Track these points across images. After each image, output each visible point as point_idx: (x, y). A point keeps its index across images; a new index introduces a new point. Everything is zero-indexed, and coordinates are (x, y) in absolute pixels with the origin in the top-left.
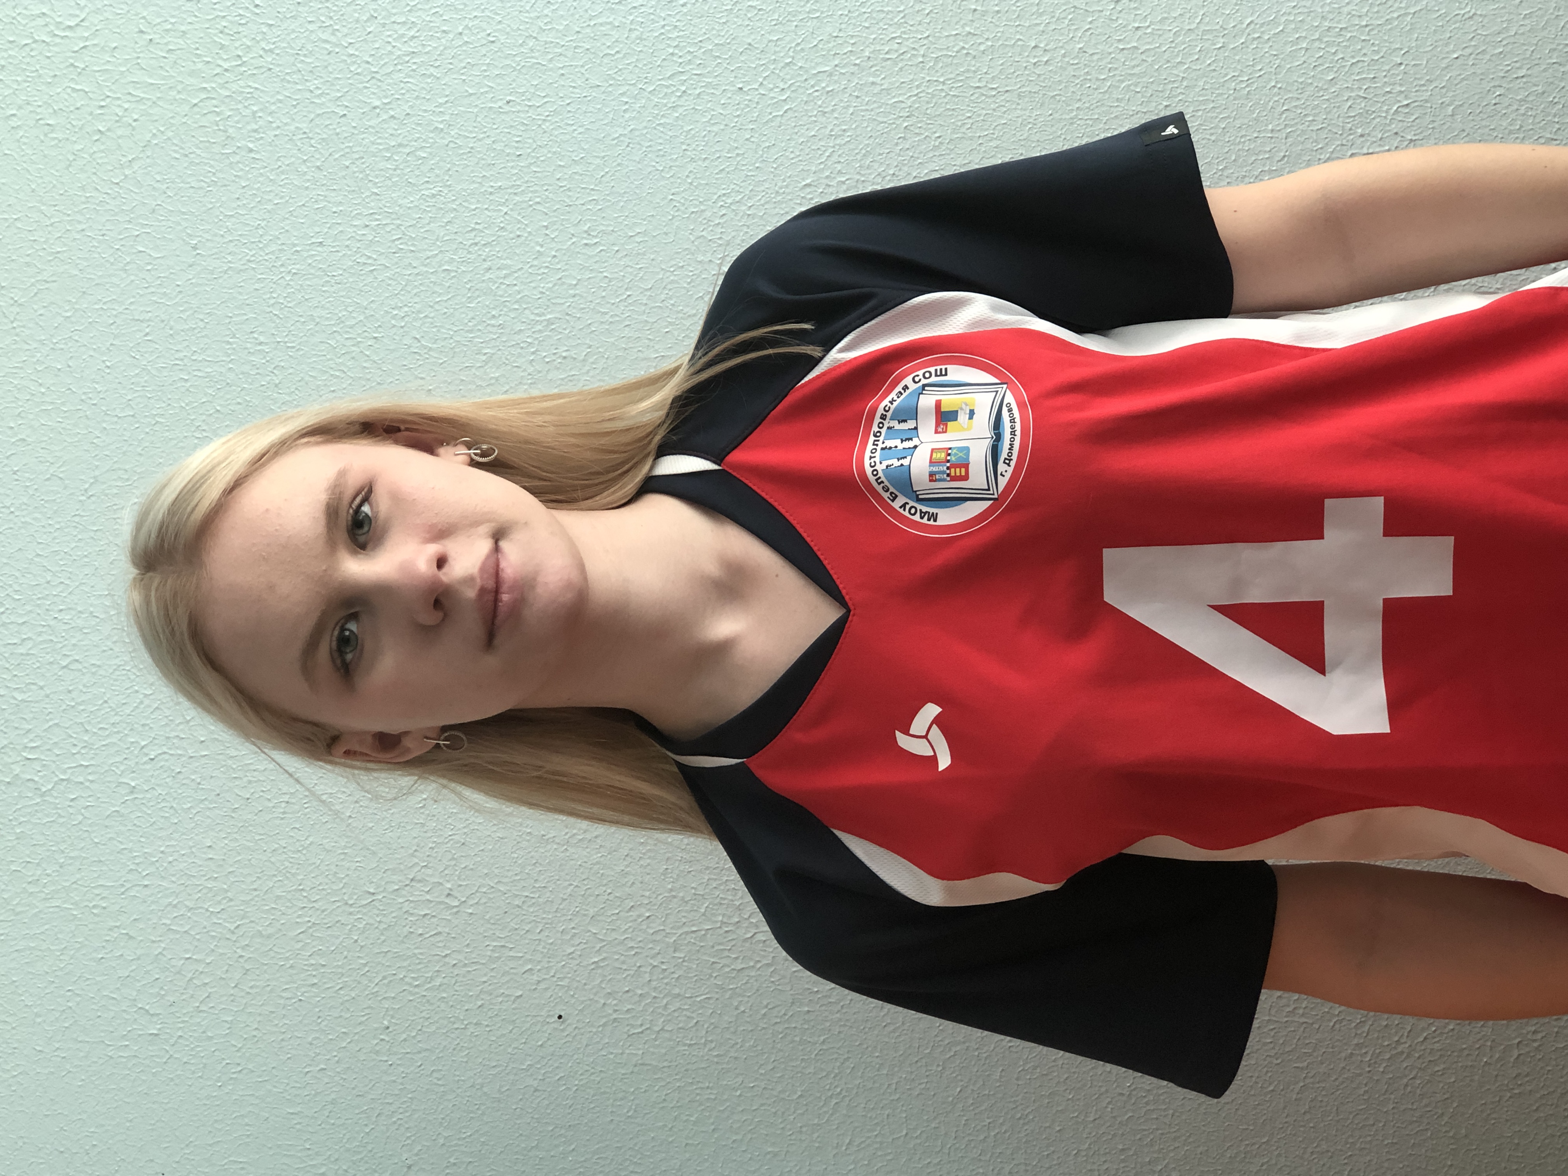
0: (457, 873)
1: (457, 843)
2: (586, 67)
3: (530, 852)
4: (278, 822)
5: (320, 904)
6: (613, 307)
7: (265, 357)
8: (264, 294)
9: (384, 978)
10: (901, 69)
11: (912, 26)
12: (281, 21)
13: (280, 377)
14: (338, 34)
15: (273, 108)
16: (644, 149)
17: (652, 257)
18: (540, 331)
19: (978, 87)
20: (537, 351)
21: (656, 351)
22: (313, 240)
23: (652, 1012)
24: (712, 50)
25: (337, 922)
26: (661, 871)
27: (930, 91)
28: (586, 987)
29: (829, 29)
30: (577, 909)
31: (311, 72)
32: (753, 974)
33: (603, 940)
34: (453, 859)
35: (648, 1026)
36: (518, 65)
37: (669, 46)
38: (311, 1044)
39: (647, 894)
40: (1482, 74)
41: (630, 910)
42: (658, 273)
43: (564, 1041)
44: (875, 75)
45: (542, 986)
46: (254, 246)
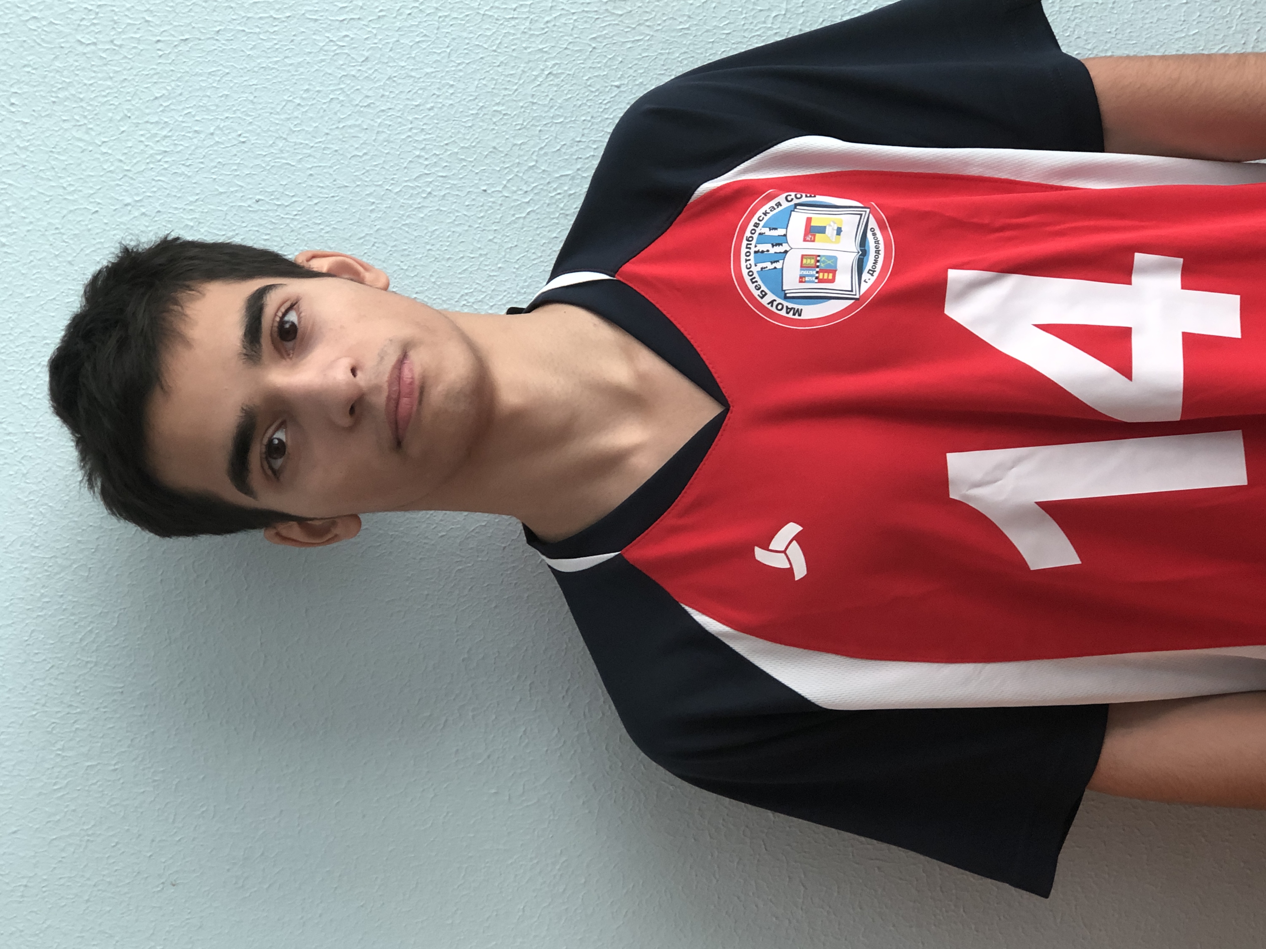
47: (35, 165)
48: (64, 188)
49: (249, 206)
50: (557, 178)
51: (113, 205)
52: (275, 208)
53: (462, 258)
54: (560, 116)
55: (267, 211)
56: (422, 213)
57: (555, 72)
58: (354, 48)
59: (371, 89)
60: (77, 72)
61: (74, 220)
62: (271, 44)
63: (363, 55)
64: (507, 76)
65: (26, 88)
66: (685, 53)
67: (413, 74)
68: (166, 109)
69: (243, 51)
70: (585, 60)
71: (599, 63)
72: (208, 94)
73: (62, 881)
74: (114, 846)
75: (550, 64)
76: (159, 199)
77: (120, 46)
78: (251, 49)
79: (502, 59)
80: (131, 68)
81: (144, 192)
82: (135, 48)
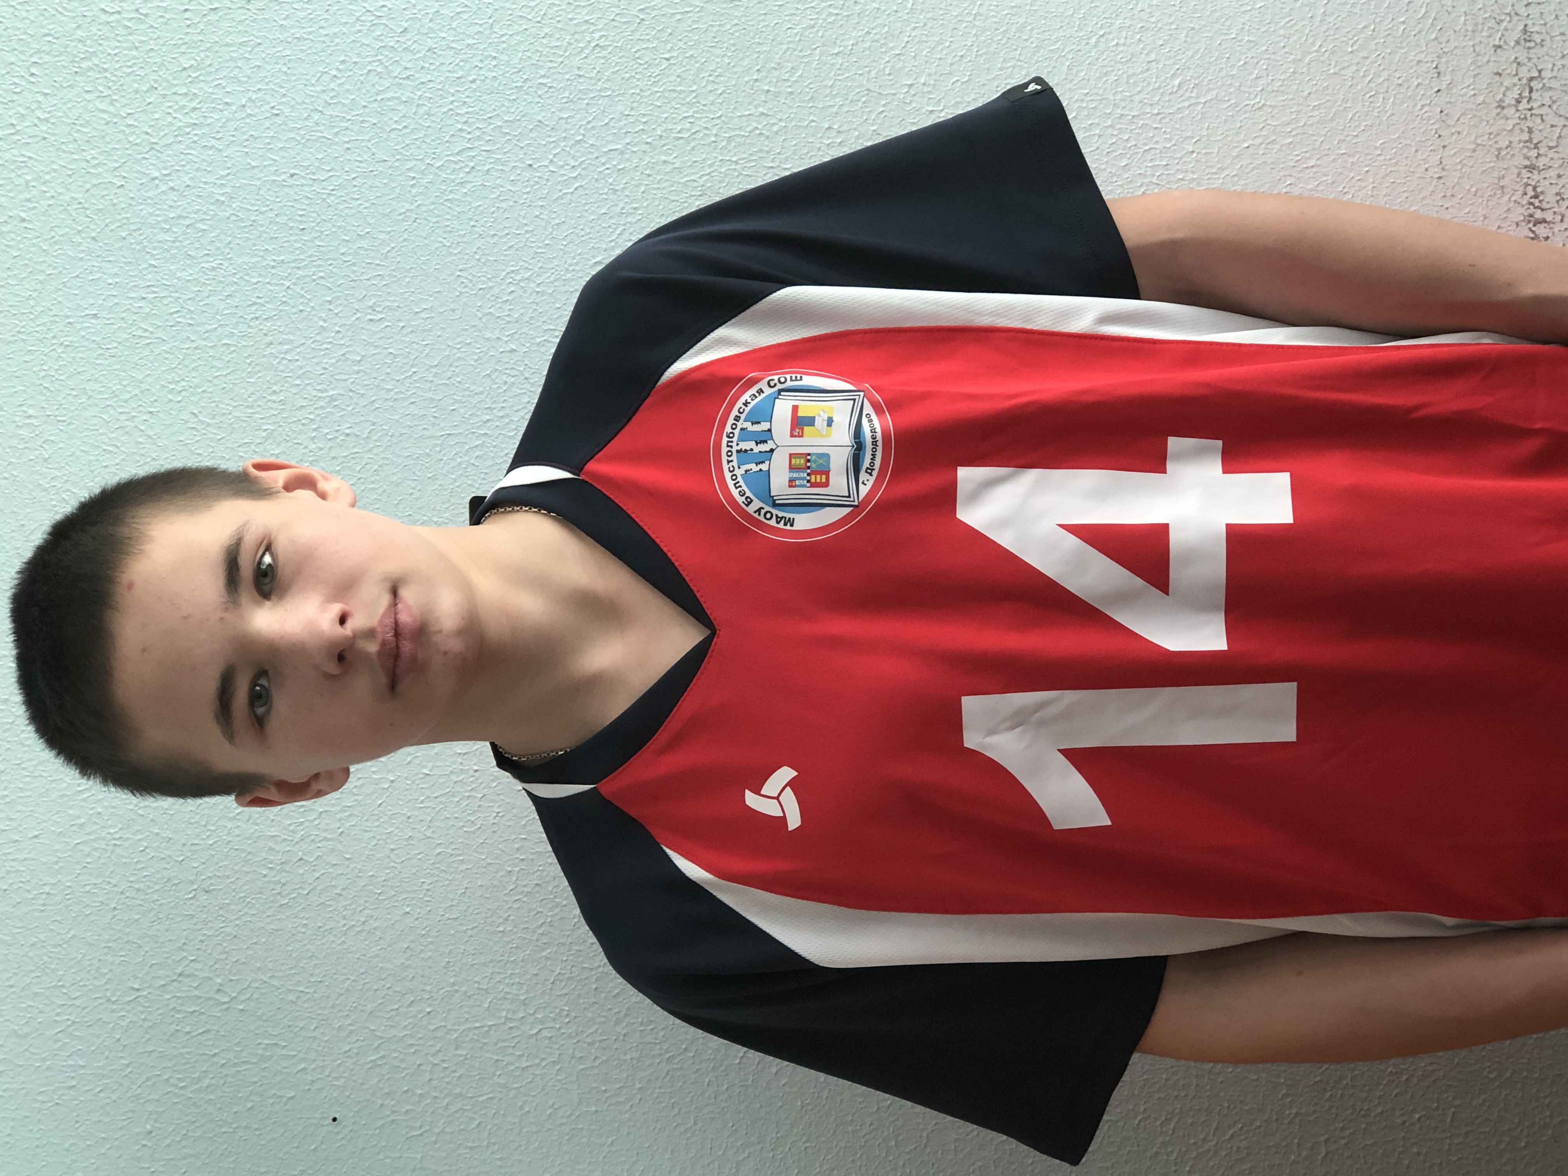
0: (228, 967)
1: (229, 935)
2: (373, 142)
3: (305, 945)
4: (37, 914)
5: (80, 1001)
6: (398, 384)
7: (34, 431)
8: (33, 366)
9: (148, 1079)
10: (693, 148)
11: (704, 105)
12: (58, 89)
13: (50, 452)
14: (117, 104)
15: (47, 177)
16: (431, 224)
17: (439, 333)
18: (322, 407)
19: (772, 167)
20: (319, 427)
21: (442, 429)
22: (87, 312)
23: (433, 1112)
24: (501, 127)
25: (100, 1019)
26: (443, 964)
27: (723, 170)
28: (363, 1087)
29: (620, 108)
30: (354, 1005)
31: (88, 141)
32: (538, 1072)
33: (381, 1038)
34: (224, 952)
35: (427, 1128)
36: (303, 138)
37: (458, 122)
38: (68, 1150)
39: (428, 988)
40: (1272, 163)
41: (410, 1006)
42: (445, 350)
43: (338, 1145)
44: (666, 153)
45: (317, 1086)
46: (24, 317)
47: (57, 138)
48: (88, 161)
49: (284, 180)
50: (605, 152)
51: (140, 179)
52: (311, 182)
53: (508, 234)
54: (609, 89)
55: (302, 186)
56: (465, 188)
57: (602, 44)
58: (393, 18)
59: (410, 60)
60: (101, 42)
61: (98, 195)
62: (305, 14)
63: (401, 26)
64: (552, 48)
65: (47, 58)
66: (737, 24)
67: (454, 45)
68: (196, 80)
69: (275, 21)
70: (633, 32)
71: (647, 34)
72: (240, 65)
73: (88, 888)
74: (142, 851)
75: (597, 35)
76: (189, 173)
77: (146, 15)
78: (284, 19)
79: (546, 31)
80: (158, 38)
81: (172, 166)
82: (162, 17)
